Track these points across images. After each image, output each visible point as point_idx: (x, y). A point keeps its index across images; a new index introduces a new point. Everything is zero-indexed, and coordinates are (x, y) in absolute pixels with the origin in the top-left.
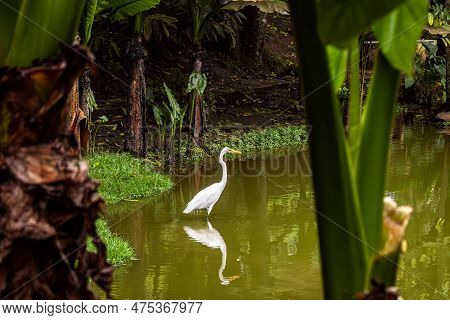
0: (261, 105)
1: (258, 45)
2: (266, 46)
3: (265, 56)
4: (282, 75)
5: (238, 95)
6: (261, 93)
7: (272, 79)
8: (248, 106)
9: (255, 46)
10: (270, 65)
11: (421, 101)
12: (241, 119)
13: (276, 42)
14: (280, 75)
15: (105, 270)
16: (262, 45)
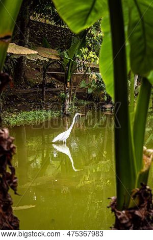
0: (25, 101)
1: (23, 74)
2: (26, 75)
3: (25, 79)
4: (33, 87)
5: (15, 96)
6: (25, 95)
7: (29, 90)
8: (20, 101)
9: (21, 75)
10: (28, 83)
11: (95, 99)
12: (17, 107)
13: (30, 73)
14: (33, 88)
15: (14, 181)
16: (24, 74)
